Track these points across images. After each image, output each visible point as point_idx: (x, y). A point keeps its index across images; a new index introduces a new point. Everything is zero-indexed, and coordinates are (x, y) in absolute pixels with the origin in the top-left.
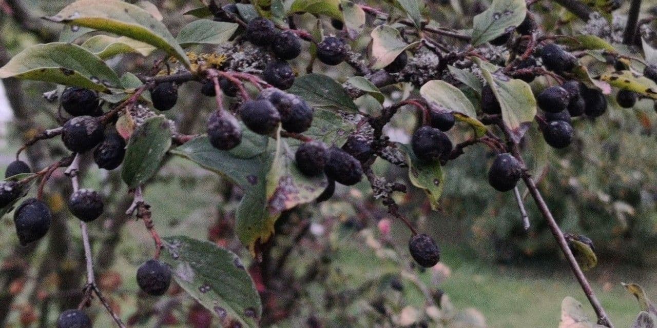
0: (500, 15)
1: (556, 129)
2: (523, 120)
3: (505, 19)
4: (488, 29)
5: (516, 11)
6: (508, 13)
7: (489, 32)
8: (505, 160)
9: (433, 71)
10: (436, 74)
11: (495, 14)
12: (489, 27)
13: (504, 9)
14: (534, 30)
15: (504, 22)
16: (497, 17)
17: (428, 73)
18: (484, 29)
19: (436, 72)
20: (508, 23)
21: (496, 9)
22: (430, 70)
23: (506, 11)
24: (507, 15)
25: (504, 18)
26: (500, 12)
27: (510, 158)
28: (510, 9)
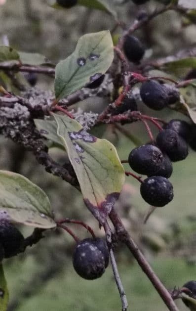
0: (84, 61)
1: (153, 188)
2: (110, 192)
3: (90, 66)
4: (71, 78)
5: (102, 54)
6: (94, 57)
7: (73, 82)
8: (84, 255)
9: (25, 121)
10: (28, 125)
11: (79, 60)
12: (74, 75)
13: (89, 53)
14: (126, 73)
15: (89, 69)
16: (81, 62)
17: (19, 124)
18: (67, 79)
19: (28, 123)
20: (93, 69)
21: (80, 53)
22: (22, 122)
23: (91, 55)
24: (93, 59)
25: (89, 63)
26: (84, 56)
27: (90, 251)
28: (96, 52)
